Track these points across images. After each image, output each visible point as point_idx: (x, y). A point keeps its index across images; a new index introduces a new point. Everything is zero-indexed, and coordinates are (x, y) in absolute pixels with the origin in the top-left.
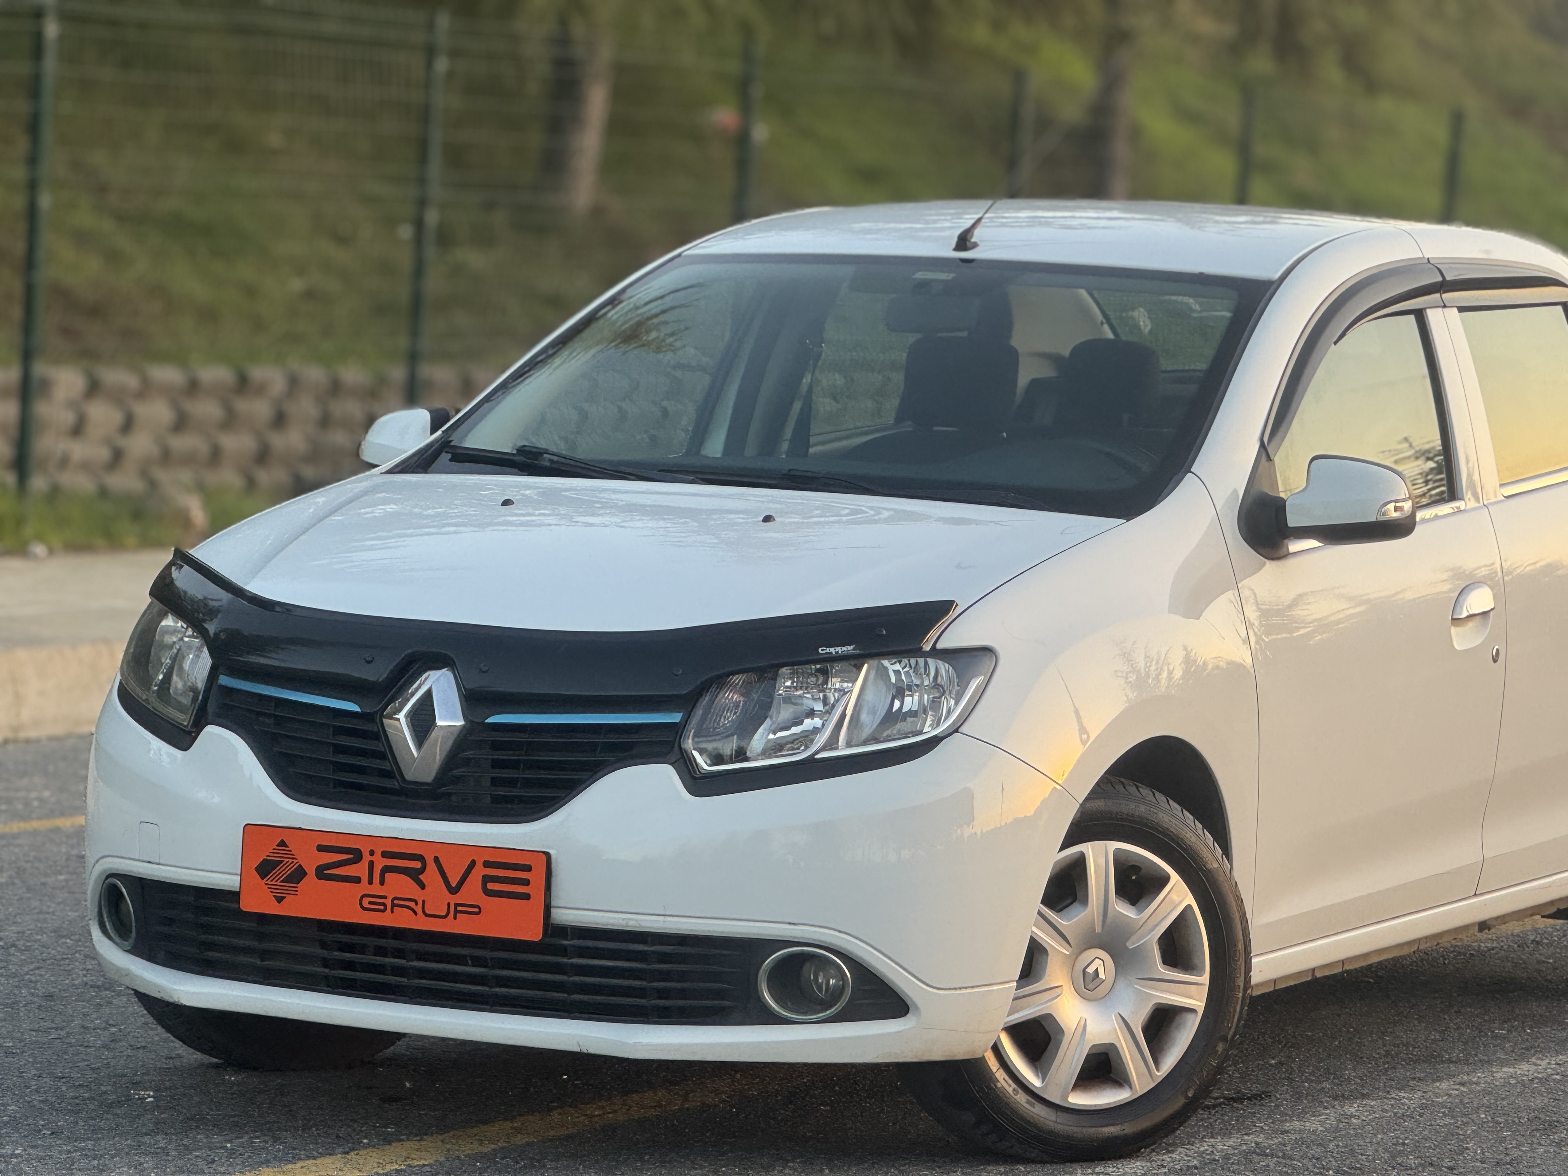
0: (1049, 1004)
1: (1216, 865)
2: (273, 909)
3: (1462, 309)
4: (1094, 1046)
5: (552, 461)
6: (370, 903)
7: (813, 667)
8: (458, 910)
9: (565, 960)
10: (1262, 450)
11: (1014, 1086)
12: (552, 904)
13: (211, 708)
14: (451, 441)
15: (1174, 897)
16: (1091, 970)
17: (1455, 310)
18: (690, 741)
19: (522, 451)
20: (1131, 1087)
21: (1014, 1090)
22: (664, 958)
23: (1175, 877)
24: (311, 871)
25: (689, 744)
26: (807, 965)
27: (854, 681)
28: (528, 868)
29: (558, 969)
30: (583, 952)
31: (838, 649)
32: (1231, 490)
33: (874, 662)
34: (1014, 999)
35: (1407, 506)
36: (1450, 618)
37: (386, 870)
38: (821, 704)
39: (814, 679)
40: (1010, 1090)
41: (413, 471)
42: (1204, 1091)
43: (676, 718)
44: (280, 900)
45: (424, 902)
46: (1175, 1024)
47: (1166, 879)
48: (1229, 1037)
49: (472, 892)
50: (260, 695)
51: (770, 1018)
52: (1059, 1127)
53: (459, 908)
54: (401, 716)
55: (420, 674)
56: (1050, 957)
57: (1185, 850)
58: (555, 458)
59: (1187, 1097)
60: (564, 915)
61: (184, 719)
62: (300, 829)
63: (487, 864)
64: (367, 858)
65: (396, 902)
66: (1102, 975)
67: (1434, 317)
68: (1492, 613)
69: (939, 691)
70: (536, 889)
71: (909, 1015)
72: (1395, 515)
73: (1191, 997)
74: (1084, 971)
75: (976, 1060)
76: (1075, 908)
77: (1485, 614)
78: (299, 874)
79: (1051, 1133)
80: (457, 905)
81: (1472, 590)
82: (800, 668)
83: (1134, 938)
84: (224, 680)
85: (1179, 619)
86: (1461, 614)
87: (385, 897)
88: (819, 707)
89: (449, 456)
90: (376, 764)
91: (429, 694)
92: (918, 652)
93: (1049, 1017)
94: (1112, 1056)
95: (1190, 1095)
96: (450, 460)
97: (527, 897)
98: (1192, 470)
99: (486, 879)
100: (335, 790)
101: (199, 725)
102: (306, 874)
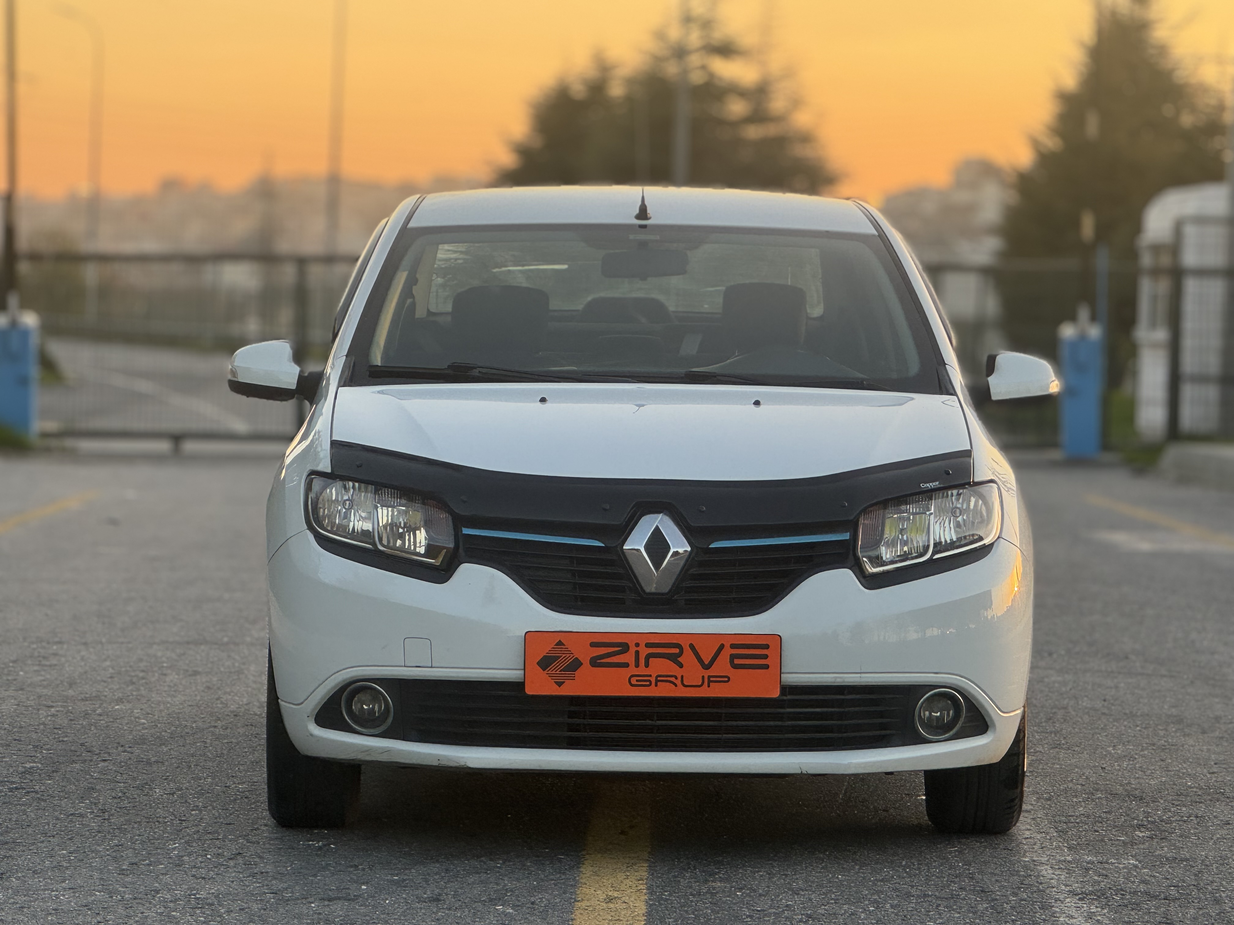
6: (637, 681)
7: (920, 497)
9: (783, 710)
12: (783, 671)
13: (462, 552)
18: (860, 550)
24: (586, 662)
25: (860, 554)
28: (767, 647)
29: (778, 717)
30: (796, 704)
31: (931, 484)
37: (650, 656)
43: (847, 536)
44: (560, 684)
45: (682, 677)
50: (505, 539)
53: (712, 679)
54: (640, 546)
61: (440, 563)
63: (733, 646)
64: (633, 649)
65: (659, 679)
70: (773, 661)
71: (988, 732)
78: (576, 665)
80: (709, 677)
84: (468, 531)
87: (650, 676)
90: (619, 583)
91: (658, 530)
97: (767, 667)
98: (946, 363)
99: (733, 657)
100: (582, 603)
101: (452, 564)
102: (582, 664)
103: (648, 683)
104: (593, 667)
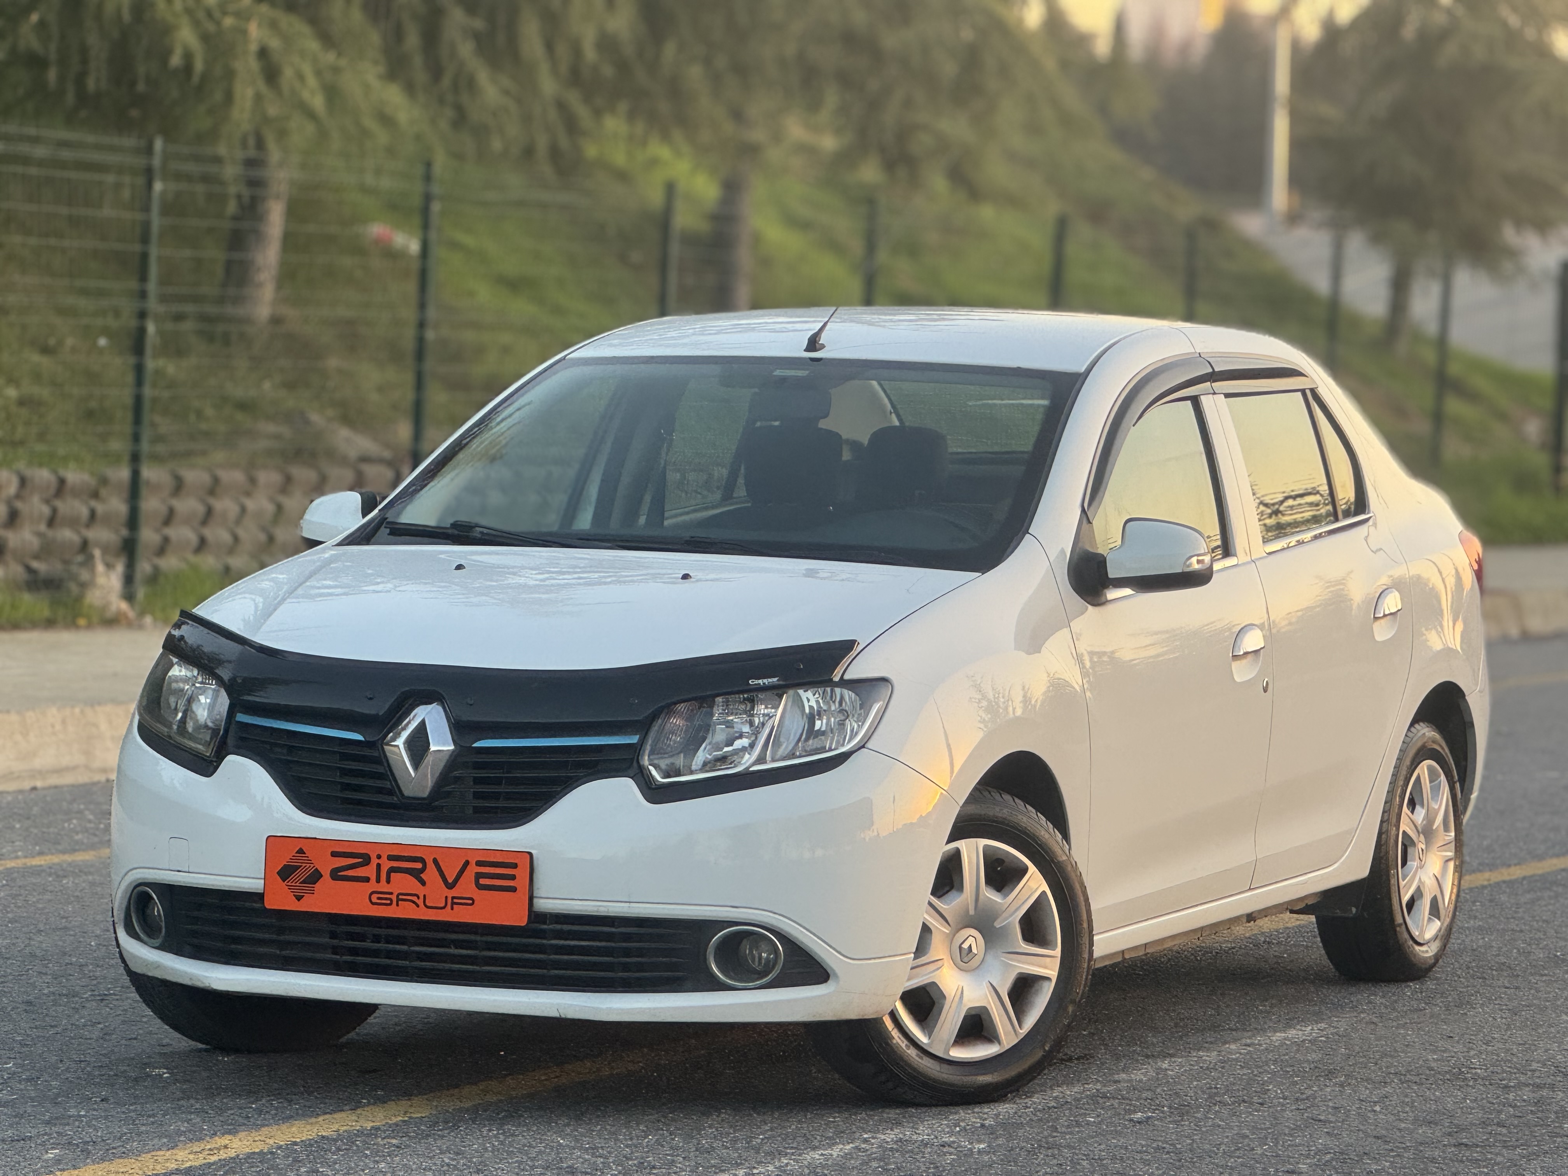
0: (931, 975)
1: (1064, 858)
2: (292, 905)
3: (1228, 396)
4: (970, 1009)
5: (482, 533)
6: (379, 898)
7: (742, 696)
8: (455, 902)
9: (545, 941)
10: (1083, 515)
11: (906, 1042)
12: (535, 895)
13: (231, 741)
14: (387, 518)
15: (1033, 884)
16: (965, 946)
17: (1222, 396)
18: (646, 758)
19: (454, 525)
20: (999, 1043)
21: (906, 1045)
22: (627, 938)
23: (1032, 868)
24: (326, 873)
25: (645, 761)
26: (745, 942)
27: (776, 707)
28: (515, 866)
29: (541, 949)
30: (559, 935)
31: (765, 681)
32: (1060, 548)
33: (791, 692)
34: (911, 969)
35: (1207, 559)
36: (1231, 655)
37: (392, 870)
38: (748, 726)
39: (743, 707)
40: (903, 1046)
41: (359, 543)
42: (1058, 1045)
43: (634, 739)
44: (299, 898)
45: (425, 896)
46: (1033, 990)
47: (1025, 870)
48: (1077, 1000)
49: (466, 887)
50: (272, 728)
51: (718, 986)
52: (945, 1076)
53: (455, 901)
54: (400, 742)
55: (413, 709)
56: (933, 934)
57: (1040, 845)
58: (485, 531)
59: (1045, 1051)
60: (546, 904)
61: (208, 752)
62: (315, 838)
63: (479, 864)
64: (374, 861)
65: (400, 897)
66: (974, 950)
67: (1206, 402)
68: (1262, 651)
69: (844, 715)
70: (521, 882)
71: (829, 982)
72: (1196, 566)
73: (1046, 968)
74: (960, 947)
75: (875, 1020)
76: (953, 894)
77: (1256, 652)
78: (316, 877)
79: (935, 1080)
80: (453, 898)
81: (1247, 631)
82: (731, 698)
83: (999, 920)
84: (241, 717)
85: (1023, 654)
86: (1240, 652)
87: (391, 893)
88: (746, 729)
89: (388, 531)
90: (379, 783)
91: (423, 724)
92: (829, 683)
93: (934, 984)
94: (983, 1017)
95: (1047, 1049)
96: (389, 534)
97: (513, 889)
98: (1029, 531)
99: (479, 876)
100: (342, 806)
101: (220, 757)
102: (322, 876)
103: (389, 902)
104: (333, 879)
